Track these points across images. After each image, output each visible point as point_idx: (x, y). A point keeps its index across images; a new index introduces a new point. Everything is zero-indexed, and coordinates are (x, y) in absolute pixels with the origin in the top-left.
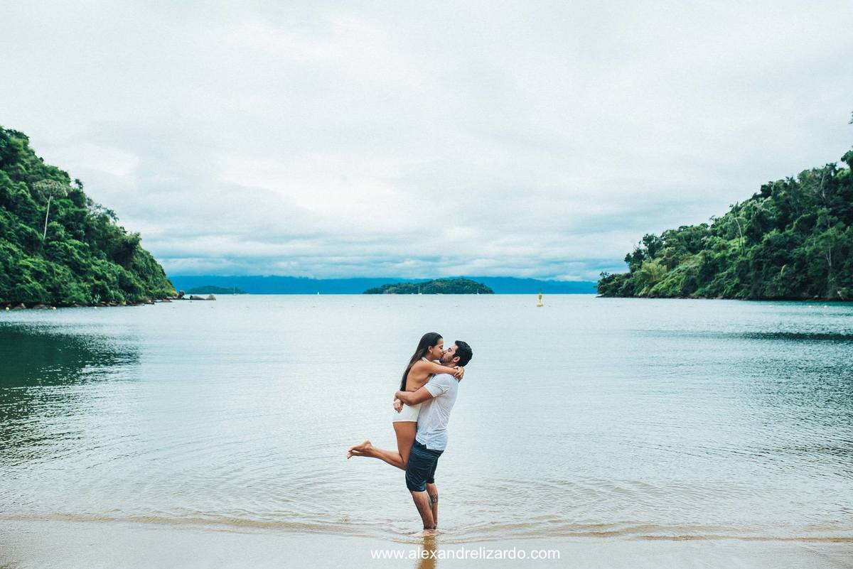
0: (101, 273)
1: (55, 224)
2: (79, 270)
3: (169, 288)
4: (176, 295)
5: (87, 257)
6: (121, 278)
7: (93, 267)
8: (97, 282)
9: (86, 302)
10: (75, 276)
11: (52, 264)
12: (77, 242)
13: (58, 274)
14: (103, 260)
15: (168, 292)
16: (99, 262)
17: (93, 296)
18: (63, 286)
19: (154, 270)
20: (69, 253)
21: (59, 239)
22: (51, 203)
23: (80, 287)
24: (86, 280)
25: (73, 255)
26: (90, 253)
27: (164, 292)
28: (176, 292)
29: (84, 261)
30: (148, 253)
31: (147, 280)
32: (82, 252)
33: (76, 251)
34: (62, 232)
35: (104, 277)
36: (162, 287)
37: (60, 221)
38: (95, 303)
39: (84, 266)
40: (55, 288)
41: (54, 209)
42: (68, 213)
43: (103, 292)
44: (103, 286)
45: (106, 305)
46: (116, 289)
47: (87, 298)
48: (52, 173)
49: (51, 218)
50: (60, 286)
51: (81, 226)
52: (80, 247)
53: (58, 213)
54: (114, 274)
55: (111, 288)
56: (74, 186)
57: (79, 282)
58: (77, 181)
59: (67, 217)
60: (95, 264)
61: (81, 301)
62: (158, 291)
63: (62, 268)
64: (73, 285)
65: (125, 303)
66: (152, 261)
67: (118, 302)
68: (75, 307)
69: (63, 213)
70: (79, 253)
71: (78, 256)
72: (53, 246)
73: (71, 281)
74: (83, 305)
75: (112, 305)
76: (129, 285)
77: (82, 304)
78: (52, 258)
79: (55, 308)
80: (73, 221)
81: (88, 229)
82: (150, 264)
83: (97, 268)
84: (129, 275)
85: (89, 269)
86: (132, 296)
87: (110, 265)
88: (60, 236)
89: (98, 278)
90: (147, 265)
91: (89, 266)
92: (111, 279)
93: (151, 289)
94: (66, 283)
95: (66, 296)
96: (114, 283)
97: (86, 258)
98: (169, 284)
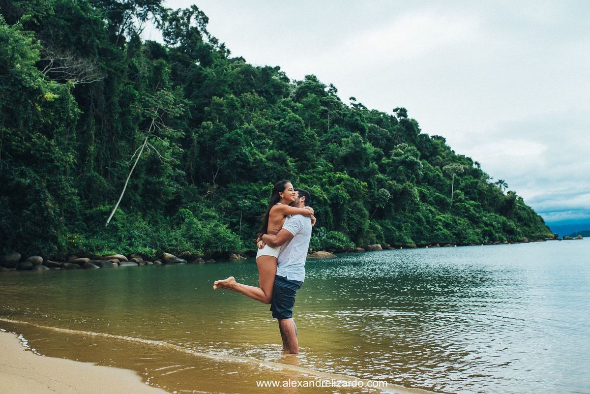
0: (489, 222)
1: (458, 191)
2: (474, 221)
3: (547, 232)
4: (552, 237)
5: (480, 212)
6: (504, 224)
7: (484, 218)
8: (486, 228)
9: (479, 242)
10: (471, 225)
11: (457, 218)
12: (473, 202)
13: (460, 224)
14: (492, 214)
15: (546, 234)
16: (488, 215)
17: (484, 238)
18: (463, 232)
19: (535, 220)
20: (467, 210)
21: (460, 201)
22: (455, 177)
23: (475, 232)
24: (479, 227)
25: (470, 211)
26: (482, 209)
27: (542, 235)
28: (551, 235)
29: (478, 215)
30: (530, 208)
31: (530, 227)
32: (476, 209)
33: (472, 208)
34: (462, 196)
35: (491, 225)
36: (541, 232)
37: (462, 190)
38: (485, 242)
39: (478, 218)
40: (458, 233)
41: (457, 181)
42: (466, 184)
43: (490, 234)
44: (490, 231)
45: (493, 244)
46: (499, 232)
47: (479, 239)
48: (461, 159)
49: (456, 188)
50: (462, 232)
51: (475, 191)
52: (475, 206)
53: (459, 184)
54: (498, 222)
55: (496, 232)
56: (475, 166)
57: (474, 229)
58: (476, 163)
59: (466, 187)
60: (485, 216)
61: (475, 241)
62: (538, 234)
63: (463, 220)
64: (470, 231)
65: (506, 242)
66: (533, 213)
67: (502, 242)
68: (472, 245)
69: (463, 184)
70: (474, 210)
71: (473, 212)
72: (457, 206)
73: (469, 228)
74: (477, 244)
75: (497, 244)
76: (510, 229)
77: (475, 243)
78: (457, 214)
79: (456, 246)
80: (470, 188)
81: (481, 193)
82: (531, 215)
83: (486, 218)
84: (512, 224)
85: (481, 220)
86: (511, 237)
87: (496, 217)
88: (461, 199)
89: (486, 225)
90: (529, 216)
91: (481, 217)
92: (496, 225)
93: (533, 233)
94: (466, 230)
95: (465, 238)
96: (499, 228)
97: (479, 212)
98: (547, 229)
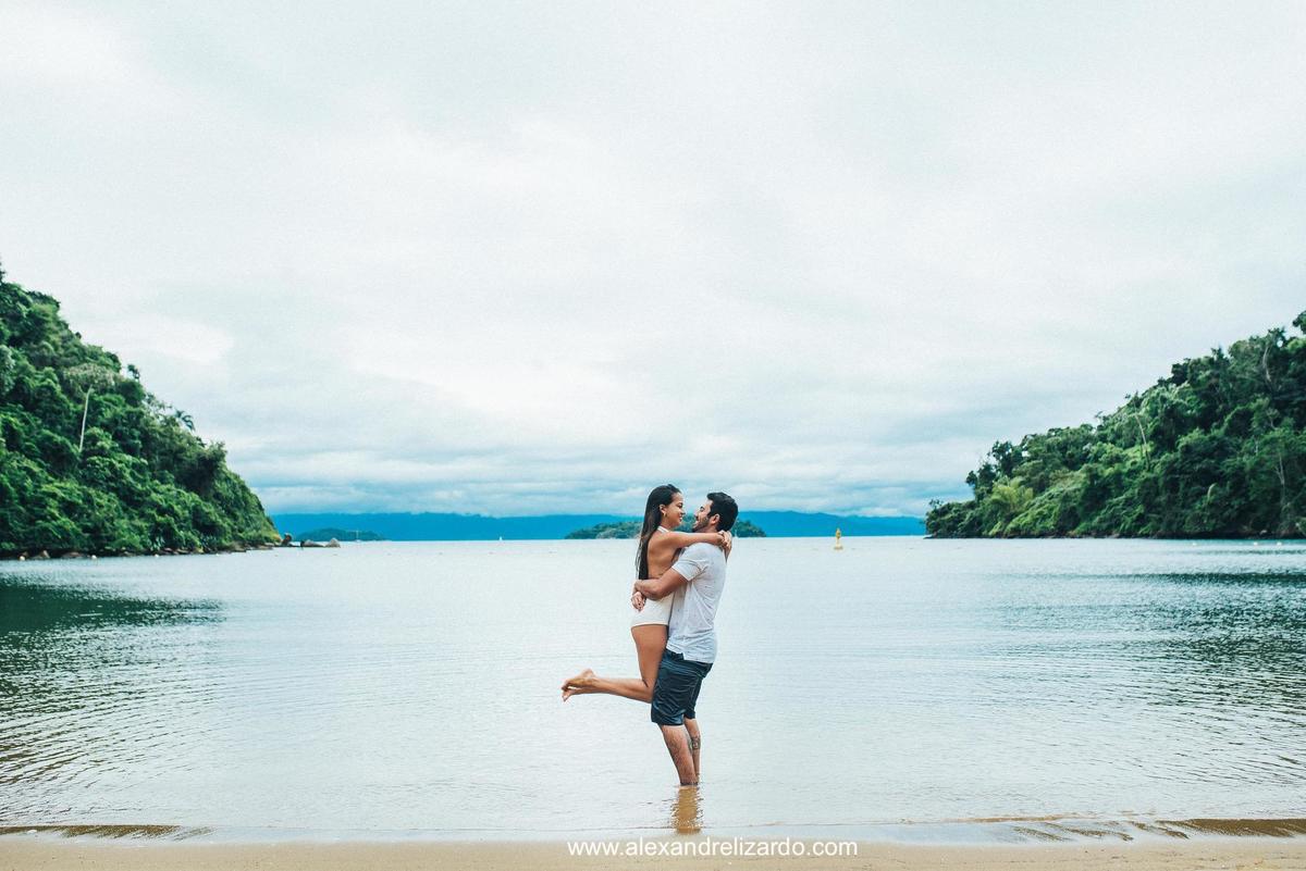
0: (164, 505)
1: (97, 431)
2: (132, 501)
3: (269, 529)
4: (278, 541)
5: (145, 481)
6: (196, 511)
7: (154, 495)
8: (160, 519)
9: (142, 548)
10: (125, 510)
11: (92, 491)
12: (129, 458)
13: (101, 506)
14: (168, 486)
15: (267, 535)
16: (163, 488)
17: (153, 540)
18: (108, 524)
19: (246, 502)
20: (117, 475)
21: (101, 452)
22: (91, 398)
23: (133, 525)
24: (142, 515)
25: (123, 477)
26: (148, 473)
27: (260, 536)
28: (278, 536)
29: (139, 487)
30: (237, 477)
31: (235, 518)
32: (136, 474)
33: (128, 471)
34: (107, 443)
35: (170, 511)
36: (257, 529)
37: (105, 427)
38: (155, 550)
39: (140, 494)
40: (96, 527)
41: (95, 407)
42: (115, 415)
43: (168, 533)
44: (169, 524)
45: (172, 553)
46: (188, 529)
47: (142, 543)
48: (93, 355)
49: (91, 422)
50: (103, 524)
51: (137, 433)
52: (134, 466)
53: (101, 413)
54: (185, 507)
55: (180, 528)
56: (126, 375)
57: (131, 518)
58: (131, 368)
59: (115, 421)
60: (156, 491)
61: (134, 547)
62: (251, 534)
63: (105, 497)
64: (124, 523)
65: (201, 550)
66: (244, 488)
67: (191, 549)
68: (126, 555)
69: (108, 414)
70: (132, 474)
71: (130, 479)
72: (94, 463)
73: (120, 517)
74: (138, 553)
75: (181, 553)
76: (207, 524)
77: (133, 551)
78: (93, 483)
79: (94, 557)
80: (124, 425)
81: (147, 437)
82: (240, 493)
83: (160, 497)
84: (209, 509)
85: (147, 499)
86: (211, 538)
87: (179, 493)
88: (102, 448)
89: (162, 512)
90: (235, 493)
91: (148, 494)
92: (180, 513)
93: (241, 532)
94: (112, 519)
95: (111, 539)
96: (185, 520)
97: (143, 482)
98: (267, 523)
